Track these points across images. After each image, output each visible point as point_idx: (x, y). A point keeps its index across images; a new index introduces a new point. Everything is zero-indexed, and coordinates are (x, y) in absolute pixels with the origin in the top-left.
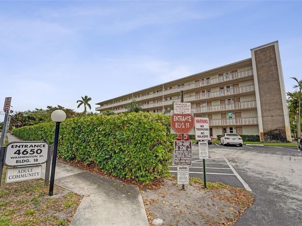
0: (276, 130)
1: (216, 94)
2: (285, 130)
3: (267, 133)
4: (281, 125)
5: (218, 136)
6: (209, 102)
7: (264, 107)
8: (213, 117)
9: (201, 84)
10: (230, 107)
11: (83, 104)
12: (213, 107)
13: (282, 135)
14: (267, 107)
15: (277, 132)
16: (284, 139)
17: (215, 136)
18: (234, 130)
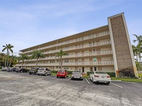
0: (127, 69)
1: (87, 46)
2: (133, 69)
3: (121, 71)
4: (130, 66)
5: (87, 72)
6: (83, 51)
7: (118, 53)
8: (85, 60)
9: (78, 40)
10: (95, 54)
11: (6, 49)
12: (85, 54)
13: (132, 72)
14: (120, 53)
15: (128, 70)
16: (133, 76)
17: (85, 72)
18: (97, 69)
